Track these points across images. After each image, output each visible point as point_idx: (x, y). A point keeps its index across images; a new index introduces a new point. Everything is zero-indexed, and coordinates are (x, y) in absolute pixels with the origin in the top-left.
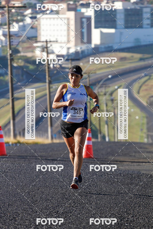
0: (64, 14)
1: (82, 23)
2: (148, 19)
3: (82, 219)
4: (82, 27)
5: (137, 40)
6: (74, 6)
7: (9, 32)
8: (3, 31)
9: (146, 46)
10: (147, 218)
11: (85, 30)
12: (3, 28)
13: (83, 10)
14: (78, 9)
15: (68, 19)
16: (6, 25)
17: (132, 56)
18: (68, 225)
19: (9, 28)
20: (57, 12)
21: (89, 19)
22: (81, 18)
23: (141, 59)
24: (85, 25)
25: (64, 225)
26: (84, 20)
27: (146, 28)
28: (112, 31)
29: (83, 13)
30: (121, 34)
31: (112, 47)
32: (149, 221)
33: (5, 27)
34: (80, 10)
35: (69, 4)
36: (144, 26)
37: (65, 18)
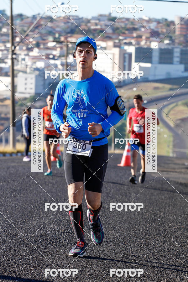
0: (110, 49)
1: (124, 58)
2: (178, 57)
3: (123, 214)
4: (124, 61)
5: (168, 74)
6: (118, 44)
7: (67, 62)
8: (61, 62)
9: (175, 79)
10: (175, 215)
11: (127, 64)
12: (62, 59)
13: (126, 47)
14: (122, 46)
15: (114, 54)
16: (64, 56)
17: (164, 87)
18: (113, 218)
19: (66, 59)
20: (105, 48)
21: (130, 55)
22: (124, 54)
23: (171, 89)
24: (127, 60)
25: (109, 217)
26: (127, 56)
27: (176, 64)
28: (148, 65)
29: (125, 50)
30: (156, 68)
31: (147, 78)
32: (177, 218)
33: (63, 58)
34: (123, 48)
35: (115, 43)
36: (175, 62)
37: (111, 53)
